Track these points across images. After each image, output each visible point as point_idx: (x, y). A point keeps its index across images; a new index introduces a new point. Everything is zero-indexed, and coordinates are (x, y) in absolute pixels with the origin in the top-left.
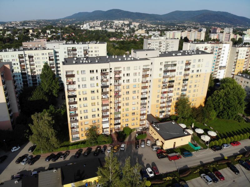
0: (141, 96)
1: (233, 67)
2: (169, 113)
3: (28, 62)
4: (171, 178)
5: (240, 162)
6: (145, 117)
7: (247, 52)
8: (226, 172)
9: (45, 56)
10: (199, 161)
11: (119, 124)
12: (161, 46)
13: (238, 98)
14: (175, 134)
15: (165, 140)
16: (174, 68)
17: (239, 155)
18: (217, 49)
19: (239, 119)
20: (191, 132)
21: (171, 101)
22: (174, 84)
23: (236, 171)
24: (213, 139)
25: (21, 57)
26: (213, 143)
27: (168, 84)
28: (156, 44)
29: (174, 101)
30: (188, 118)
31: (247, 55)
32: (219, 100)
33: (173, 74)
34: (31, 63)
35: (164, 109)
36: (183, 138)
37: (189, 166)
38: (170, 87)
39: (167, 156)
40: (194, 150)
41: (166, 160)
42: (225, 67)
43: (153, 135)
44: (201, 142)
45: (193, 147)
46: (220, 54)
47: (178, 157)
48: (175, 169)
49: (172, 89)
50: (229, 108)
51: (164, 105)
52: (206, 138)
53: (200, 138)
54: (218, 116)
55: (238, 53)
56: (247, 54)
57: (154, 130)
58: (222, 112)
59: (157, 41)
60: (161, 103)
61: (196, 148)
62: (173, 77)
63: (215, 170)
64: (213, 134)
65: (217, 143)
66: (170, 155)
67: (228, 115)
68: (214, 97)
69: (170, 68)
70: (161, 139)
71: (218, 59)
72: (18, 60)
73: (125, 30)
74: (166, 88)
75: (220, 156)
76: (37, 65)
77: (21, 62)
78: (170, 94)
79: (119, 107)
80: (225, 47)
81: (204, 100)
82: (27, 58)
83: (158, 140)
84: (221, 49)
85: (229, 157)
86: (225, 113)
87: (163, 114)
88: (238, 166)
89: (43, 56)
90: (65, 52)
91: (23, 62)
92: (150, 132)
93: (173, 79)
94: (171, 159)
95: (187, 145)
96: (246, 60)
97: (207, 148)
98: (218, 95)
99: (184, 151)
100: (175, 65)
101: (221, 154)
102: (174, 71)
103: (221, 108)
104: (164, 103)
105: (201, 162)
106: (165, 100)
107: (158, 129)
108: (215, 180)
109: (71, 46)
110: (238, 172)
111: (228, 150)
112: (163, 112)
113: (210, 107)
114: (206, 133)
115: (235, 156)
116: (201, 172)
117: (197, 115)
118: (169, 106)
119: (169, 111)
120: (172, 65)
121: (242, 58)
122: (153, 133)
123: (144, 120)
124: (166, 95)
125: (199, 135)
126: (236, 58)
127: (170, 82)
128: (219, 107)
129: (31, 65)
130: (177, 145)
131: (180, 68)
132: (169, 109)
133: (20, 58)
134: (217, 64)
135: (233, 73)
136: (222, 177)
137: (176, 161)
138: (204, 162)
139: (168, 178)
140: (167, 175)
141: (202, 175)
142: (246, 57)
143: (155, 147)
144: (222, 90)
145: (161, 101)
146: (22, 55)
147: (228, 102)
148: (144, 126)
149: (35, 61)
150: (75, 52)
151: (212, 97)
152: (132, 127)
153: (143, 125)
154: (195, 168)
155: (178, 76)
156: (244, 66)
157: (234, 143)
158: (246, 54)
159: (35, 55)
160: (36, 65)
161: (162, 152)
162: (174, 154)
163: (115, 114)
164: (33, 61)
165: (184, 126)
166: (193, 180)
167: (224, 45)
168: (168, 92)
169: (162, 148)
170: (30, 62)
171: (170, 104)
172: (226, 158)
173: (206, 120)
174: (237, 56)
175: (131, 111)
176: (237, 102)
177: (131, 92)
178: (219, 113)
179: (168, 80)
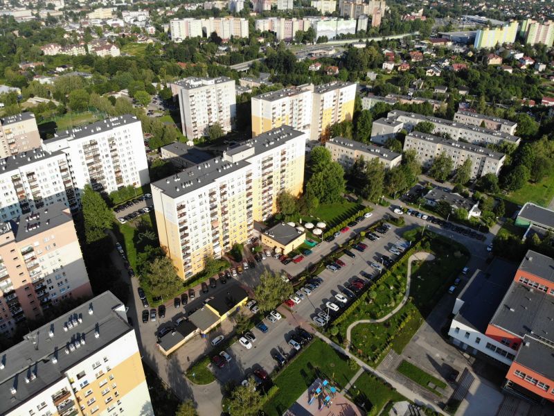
0: (246, 205)
1: (320, 121)
2: (272, 213)
3: (27, 185)
4: (304, 277)
5: (353, 246)
6: (252, 226)
7: (334, 97)
8: (344, 258)
9: (53, 167)
10: (319, 256)
11: (227, 243)
12: (210, 96)
13: (337, 178)
14: (290, 236)
15: (285, 245)
16: (270, 162)
17: (350, 240)
18: (297, 102)
19: (342, 200)
20: (301, 229)
21: (272, 198)
22: (273, 179)
23: (351, 255)
24: (325, 231)
25: (16, 180)
26: (326, 235)
27: (267, 182)
28: (203, 94)
29: (275, 198)
30: (294, 214)
31: (334, 101)
32: (319, 185)
33: (270, 169)
34: (33, 184)
35: (266, 211)
36: (299, 238)
37: (313, 263)
38: (269, 184)
39: (291, 260)
40: (311, 247)
41: (292, 264)
42: (309, 125)
43: (268, 244)
44: (315, 237)
45: (309, 244)
46: (301, 108)
47: (301, 258)
48: (303, 269)
49: (271, 186)
50: (330, 192)
51: (266, 205)
52: (318, 232)
53: (312, 232)
54: (321, 202)
55: (323, 101)
56: (335, 99)
57: (268, 238)
58: (325, 197)
59: (203, 88)
60: (263, 204)
61: (313, 245)
62: (271, 172)
63: (335, 259)
64: (323, 225)
65: (329, 233)
66: (294, 258)
67: (331, 199)
68: (313, 183)
69: (267, 164)
70: (279, 246)
71: (299, 115)
72: (12, 185)
73: (56, 8)
74: (265, 186)
75: (335, 245)
76: (43, 184)
77: (16, 187)
78: (270, 192)
79: (227, 225)
80: (306, 97)
81: (302, 186)
82: (25, 178)
83: (275, 247)
84: (301, 101)
85: (343, 244)
86: (328, 198)
87: (266, 216)
88: (353, 251)
89: (50, 168)
90: (80, 151)
91: (20, 186)
92: (263, 241)
93: (271, 174)
94: (295, 261)
95: (303, 244)
96: (334, 107)
97: (321, 241)
98: (317, 180)
99: (304, 250)
100: (272, 159)
101: (335, 243)
102: (271, 165)
103: (323, 193)
104: (265, 203)
105: (321, 256)
106: (266, 200)
107: (273, 236)
108: (338, 268)
109: (86, 140)
110: (354, 255)
111: (341, 238)
112: (265, 213)
113: (311, 194)
114: (315, 227)
115: (348, 242)
116: (325, 265)
117: (301, 208)
118: (271, 205)
119: (271, 210)
120: (268, 160)
121: (328, 107)
122: (268, 241)
123: (251, 230)
124: (266, 194)
125: (311, 230)
126: (321, 108)
127: (268, 178)
128: (320, 193)
129: (32, 187)
130: (295, 247)
131: (277, 162)
132: (271, 208)
133: (14, 181)
134: (300, 121)
135: (320, 130)
136: (342, 264)
137: (301, 261)
138: (324, 255)
139: (302, 278)
140: (299, 276)
141: (327, 266)
142: (334, 103)
143: (276, 255)
144: (320, 173)
145: (262, 202)
146: (16, 176)
147: (328, 185)
148: (251, 237)
149: (38, 179)
150: (95, 147)
151: (311, 182)
152: (240, 242)
153: (251, 235)
154: (319, 263)
155: (275, 170)
156: (333, 116)
157: (343, 229)
158: (332, 99)
159: (37, 170)
160: (40, 185)
161: (285, 258)
162: (297, 256)
163: (224, 233)
164: (34, 180)
165: (292, 224)
166: (322, 273)
167: (305, 94)
168: (268, 190)
169: (283, 254)
170: (29, 183)
171: (271, 202)
172: (341, 246)
173: (311, 210)
174: (323, 105)
175: (239, 225)
176: (337, 182)
177: (237, 205)
178: (321, 199)
179: (266, 177)
